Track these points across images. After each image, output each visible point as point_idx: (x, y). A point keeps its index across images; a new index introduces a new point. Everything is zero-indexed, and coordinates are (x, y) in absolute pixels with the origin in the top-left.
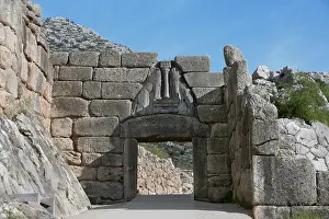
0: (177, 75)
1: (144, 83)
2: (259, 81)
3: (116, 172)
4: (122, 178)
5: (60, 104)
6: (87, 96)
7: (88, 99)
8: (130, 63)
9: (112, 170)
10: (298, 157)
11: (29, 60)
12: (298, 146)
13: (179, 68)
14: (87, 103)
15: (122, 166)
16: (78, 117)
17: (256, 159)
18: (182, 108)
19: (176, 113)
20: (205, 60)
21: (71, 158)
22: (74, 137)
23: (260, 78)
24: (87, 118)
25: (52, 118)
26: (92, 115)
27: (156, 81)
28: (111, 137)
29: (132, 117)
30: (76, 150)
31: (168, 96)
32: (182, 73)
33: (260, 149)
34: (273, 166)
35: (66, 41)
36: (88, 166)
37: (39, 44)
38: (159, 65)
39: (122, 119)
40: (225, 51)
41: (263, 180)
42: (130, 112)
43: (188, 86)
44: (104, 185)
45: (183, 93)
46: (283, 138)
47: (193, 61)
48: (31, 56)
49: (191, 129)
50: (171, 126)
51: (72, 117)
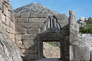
0: (55, 20)
1: (44, 23)
2: (81, 22)
3: (36, 51)
4: (38, 53)
5: (18, 30)
6: (26, 27)
7: (26, 28)
8: (40, 17)
9: (34, 51)
10: (85, 46)
11: (5, 16)
12: (86, 42)
13: (56, 18)
14: (26, 29)
15: (37, 49)
16: (23, 34)
17: (70, 46)
18: (56, 31)
19: (55, 33)
20: (64, 15)
21: (21, 47)
22: (22, 40)
23: (81, 21)
24: (26, 34)
25: (15, 34)
26: (28, 33)
27: (48, 22)
28: (34, 40)
29: (40, 34)
30: (23, 44)
31: (52, 27)
32: (57, 20)
33: (72, 43)
34: (76, 48)
35: (38, 10)
36: (27, 49)
37: (9, 10)
38: (49, 17)
39: (37, 34)
40: (69, 12)
41: (73, 53)
42: (40, 32)
43: (59, 24)
44: (32, 55)
45: (57, 26)
46: (80, 40)
47: (60, 15)
48: (6, 14)
49: (59, 37)
50: (53, 37)
51: (21, 34)
